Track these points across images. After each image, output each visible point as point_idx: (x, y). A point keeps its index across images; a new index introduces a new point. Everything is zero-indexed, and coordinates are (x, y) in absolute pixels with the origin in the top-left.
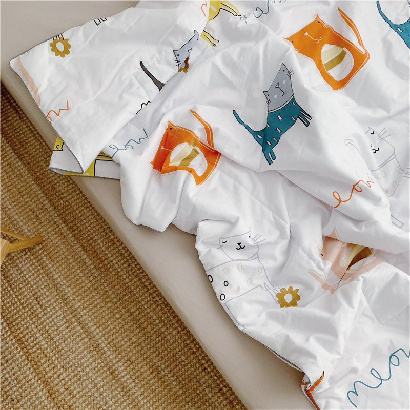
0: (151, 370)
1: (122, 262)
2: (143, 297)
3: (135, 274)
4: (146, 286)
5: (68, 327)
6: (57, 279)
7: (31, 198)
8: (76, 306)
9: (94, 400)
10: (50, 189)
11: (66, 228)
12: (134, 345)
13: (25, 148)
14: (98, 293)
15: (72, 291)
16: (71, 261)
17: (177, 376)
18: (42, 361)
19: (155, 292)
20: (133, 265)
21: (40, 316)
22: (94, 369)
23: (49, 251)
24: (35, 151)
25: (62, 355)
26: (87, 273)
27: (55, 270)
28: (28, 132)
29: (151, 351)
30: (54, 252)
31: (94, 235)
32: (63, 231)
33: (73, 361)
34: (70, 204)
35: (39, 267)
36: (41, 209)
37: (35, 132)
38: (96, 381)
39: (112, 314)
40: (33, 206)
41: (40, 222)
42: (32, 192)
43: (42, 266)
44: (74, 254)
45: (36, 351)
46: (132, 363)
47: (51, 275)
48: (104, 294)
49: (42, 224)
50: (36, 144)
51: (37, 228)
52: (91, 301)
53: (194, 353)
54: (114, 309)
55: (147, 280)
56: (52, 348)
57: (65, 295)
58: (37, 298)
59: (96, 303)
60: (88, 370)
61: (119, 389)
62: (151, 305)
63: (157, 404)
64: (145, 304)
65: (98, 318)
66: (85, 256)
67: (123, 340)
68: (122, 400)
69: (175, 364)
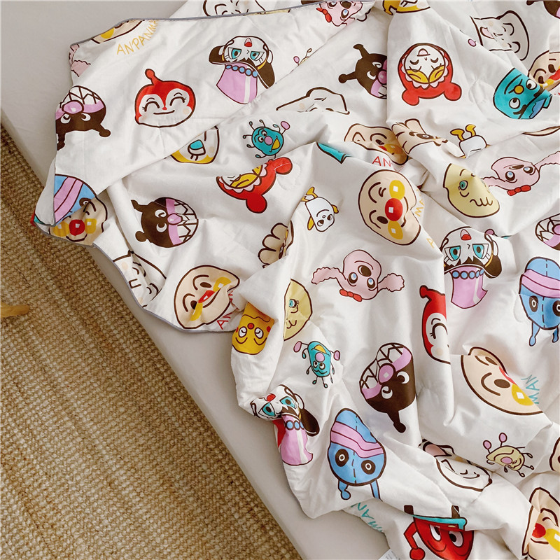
0: (161, 481)
1: (132, 341)
2: (157, 387)
3: (148, 357)
4: (160, 373)
5: (56, 422)
6: (45, 360)
7: (18, 254)
8: (68, 395)
9: (84, 519)
10: (43, 244)
11: (61, 295)
12: (141, 448)
13: (14, 191)
14: (98, 380)
15: (64, 376)
16: (66, 337)
17: (195, 491)
18: (19, 465)
19: (172, 381)
20: (146, 346)
21: (20, 406)
22: (88, 478)
23: (36, 324)
24: (27, 196)
25: (46, 458)
26: (85, 354)
27: (43, 348)
28: (19, 171)
29: (163, 457)
30: (43, 325)
31: (97, 305)
32: (57, 298)
33: (60, 466)
34: (68, 264)
35: (23, 344)
36: (31, 269)
37: (29, 171)
38: (89, 493)
39: (115, 407)
40: (19, 265)
41: (27, 285)
42: (19, 247)
43: (26, 343)
44: (69, 328)
45: (11, 452)
46: (137, 471)
47: (38, 354)
48: (105, 382)
49: (30, 289)
50: (29, 186)
51: (23, 294)
52: (88, 390)
53: (219, 461)
54: (118, 401)
55: (163, 365)
56: (33, 448)
57: (54, 380)
58: (17, 384)
59: (94, 392)
60: (78, 478)
61: (118, 505)
62: (166, 397)
63: (167, 525)
64: (159, 396)
65: (97, 412)
66: (83, 332)
67: (127, 441)
68: (121, 519)
69: (193, 474)
